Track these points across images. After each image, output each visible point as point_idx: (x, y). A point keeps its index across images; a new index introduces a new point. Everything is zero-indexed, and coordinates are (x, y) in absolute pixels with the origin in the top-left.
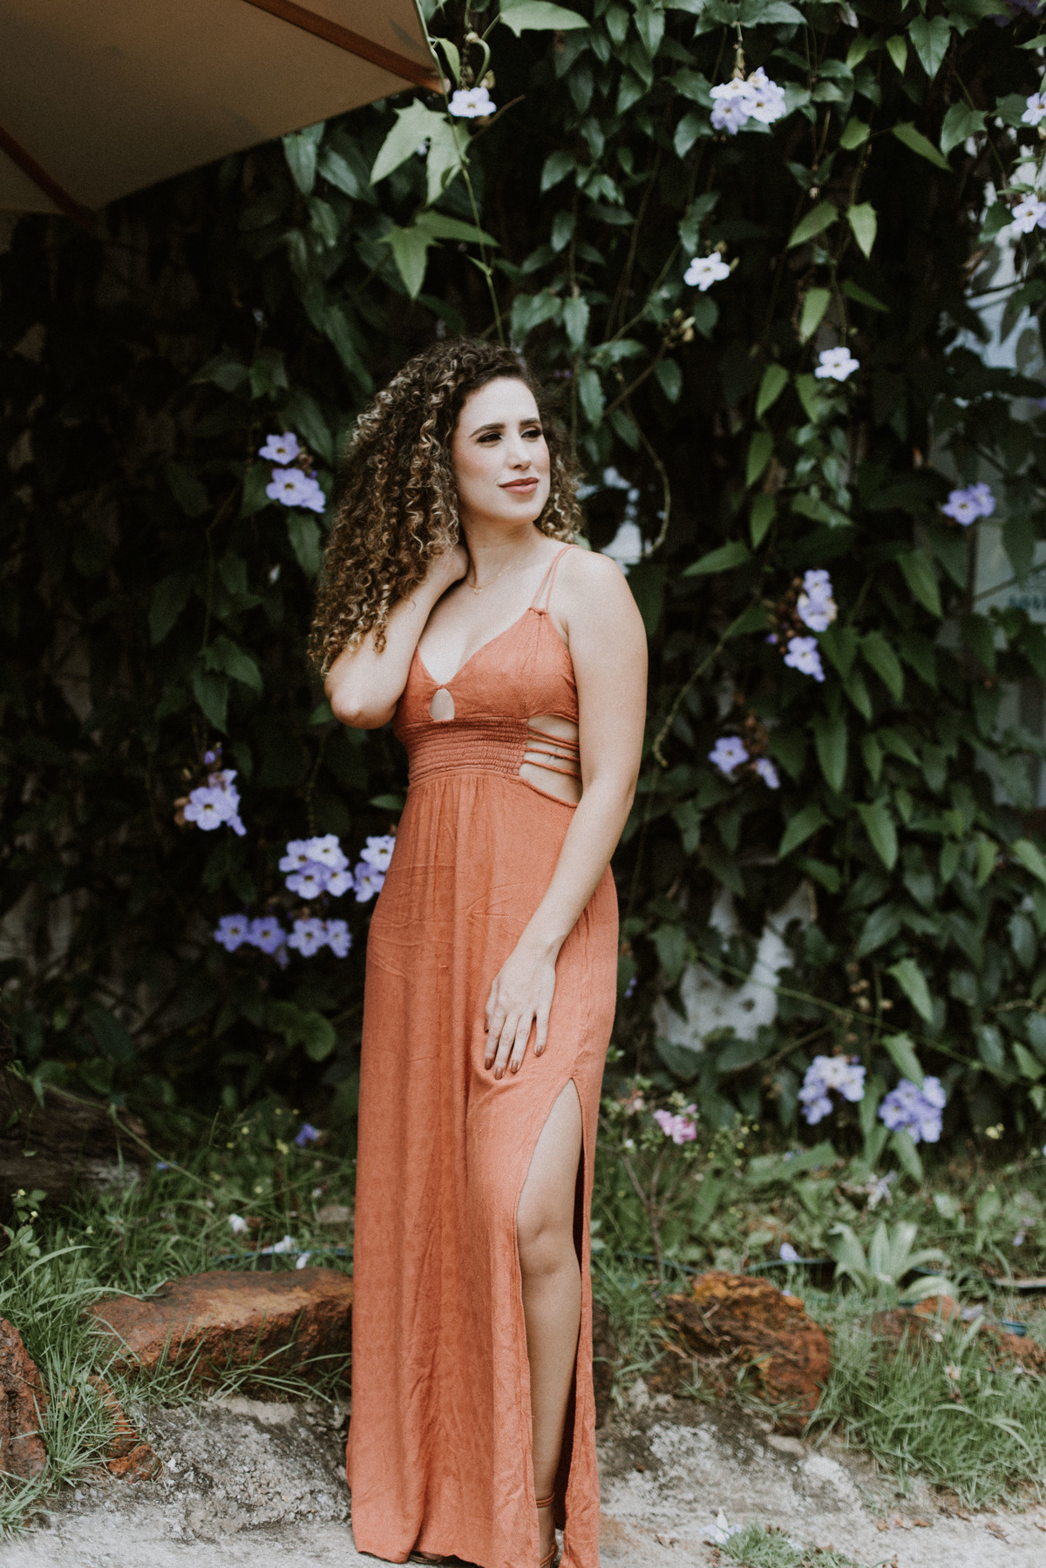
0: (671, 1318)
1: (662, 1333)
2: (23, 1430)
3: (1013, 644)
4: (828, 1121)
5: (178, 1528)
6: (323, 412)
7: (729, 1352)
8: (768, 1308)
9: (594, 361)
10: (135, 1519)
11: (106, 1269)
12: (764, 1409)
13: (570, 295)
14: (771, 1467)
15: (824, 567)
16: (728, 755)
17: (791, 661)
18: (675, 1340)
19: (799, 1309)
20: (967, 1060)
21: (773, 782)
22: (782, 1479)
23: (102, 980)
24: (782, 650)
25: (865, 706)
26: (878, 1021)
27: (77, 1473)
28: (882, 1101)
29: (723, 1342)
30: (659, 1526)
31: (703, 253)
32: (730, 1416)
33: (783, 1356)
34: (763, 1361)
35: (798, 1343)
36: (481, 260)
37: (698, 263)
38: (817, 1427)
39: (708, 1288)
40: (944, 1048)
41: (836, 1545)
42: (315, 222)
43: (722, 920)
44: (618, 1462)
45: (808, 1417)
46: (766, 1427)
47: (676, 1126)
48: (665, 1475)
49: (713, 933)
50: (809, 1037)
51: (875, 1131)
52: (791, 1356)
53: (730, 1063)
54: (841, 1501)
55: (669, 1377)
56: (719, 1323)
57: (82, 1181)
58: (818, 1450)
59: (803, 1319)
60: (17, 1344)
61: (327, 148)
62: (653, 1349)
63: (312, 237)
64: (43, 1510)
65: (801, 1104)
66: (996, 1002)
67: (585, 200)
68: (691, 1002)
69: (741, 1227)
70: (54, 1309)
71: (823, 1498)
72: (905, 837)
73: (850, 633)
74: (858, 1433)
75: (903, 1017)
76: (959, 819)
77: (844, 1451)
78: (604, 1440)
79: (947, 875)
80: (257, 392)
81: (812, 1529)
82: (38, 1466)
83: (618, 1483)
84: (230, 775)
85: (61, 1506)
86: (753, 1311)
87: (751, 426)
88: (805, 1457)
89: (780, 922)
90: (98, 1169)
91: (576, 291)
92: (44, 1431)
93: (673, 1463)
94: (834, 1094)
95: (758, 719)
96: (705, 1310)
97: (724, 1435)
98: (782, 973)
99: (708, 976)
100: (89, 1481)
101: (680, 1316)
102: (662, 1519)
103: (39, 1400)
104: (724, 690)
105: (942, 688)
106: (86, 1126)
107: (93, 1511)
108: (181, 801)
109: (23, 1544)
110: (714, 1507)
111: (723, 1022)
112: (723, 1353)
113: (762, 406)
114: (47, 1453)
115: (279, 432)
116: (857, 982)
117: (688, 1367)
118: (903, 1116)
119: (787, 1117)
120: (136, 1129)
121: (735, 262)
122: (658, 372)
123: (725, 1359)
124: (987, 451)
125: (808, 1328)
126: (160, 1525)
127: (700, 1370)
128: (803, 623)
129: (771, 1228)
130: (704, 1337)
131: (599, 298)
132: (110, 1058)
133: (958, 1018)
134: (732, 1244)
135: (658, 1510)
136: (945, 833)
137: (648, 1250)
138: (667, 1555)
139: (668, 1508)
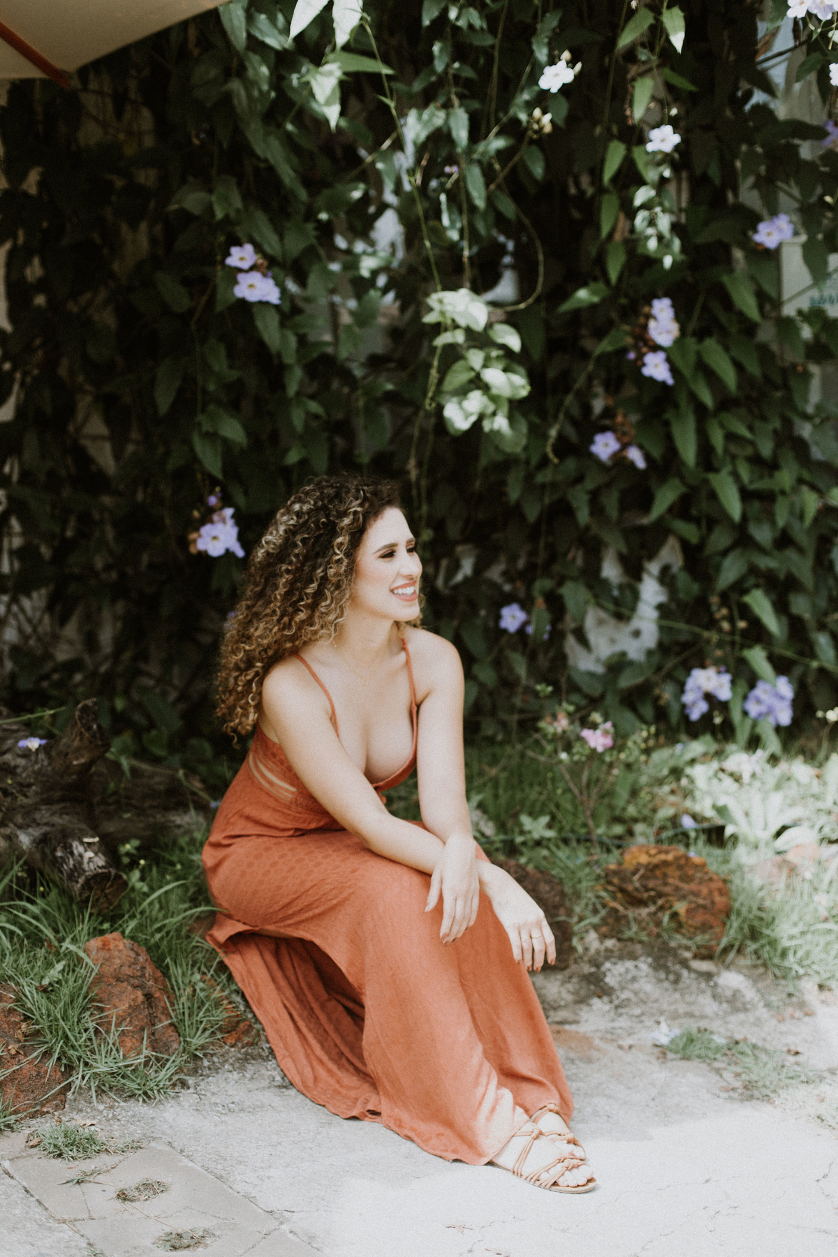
0: (610, 883)
1: (603, 894)
2: (160, 1021)
3: (816, 336)
4: (707, 717)
5: (278, 1078)
6: (271, 220)
7: (655, 903)
8: (680, 867)
9: (475, 156)
10: (248, 1075)
11: (194, 893)
12: (685, 942)
13: (452, 106)
14: (694, 984)
15: (666, 295)
16: (605, 446)
17: (647, 371)
18: (614, 898)
19: (704, 865)
20: (807, 660)
21: (641, 463)
22: (703, 992)
23: (142, 666)
24: (639, 363)
25: (707, 398)
26: (737, 638)
27: (203, 1047)
28: (745, 698)
29: (650, 896)
30: (619, 1036)
31: (552, 61)
32: (660, 949)
33: (695, 902)
34: (681, 907)
35: (705, 891)
36: (385, 96)
37: (548, 71)
38: (726, 951)
39: (635, 858)
40: (789, 654)
41: (749, 1036)
42: (250, 72)
43: (611, 571)
44: (583, 993)
45: (718, 945)
46: (688, 955)
47: (597, 739)
48: (618, 997)
49: (605, 583)
50: (686, 654)
51: (743, 721)
52: (701, 901)
53: (626, 681)
54: (748, 1002)
55: (613, 925)
56: (644, 882)
57: (164, 828)
58: (728, 968)
59: (706, 873)
60: (147, 960)
61: (253, 9)
62: (599, 907)
63: (249, 84)
64: (182, 1076)
65: (684, 706)
66: (826, 614)
67: (456, 29)
68: (592, 637)
69: (650, 806)
70: (165, 930)
71: (735, 1003)
72: (746, 495)
73: (691, 342)
74: (756, 952)
75: (757, 633)
76: (785, 478)
77: (747, 967)
78: (570, 977)
79: (781, 522)
80: (219, 214)
81: (730, 1026)
82: (175, 1045)
83: (585, 1008)
84: (229, 512)
85: (195, 1072)
86: (670, 871)
87: (601, 190)
88: (718, 974)
89: (654, 567)
90: (174, 818)
91: (456, 101)
92: (175, 1020)
93: (623, 989)
94: (709, 697)
95: (625, 416)
96: (634, 873)
97: (659, 965)
98: (660, 607)
99: (603, 615)
100: (211, 1052)
101: (616, 880)
102: (620, 1031)
103: (168, 998)
104: (596, 395)
105: (765, 376)
106: (162, 787)
107: (217, 1073)
108: (193, 536)
109: (173, 1102)
110: (656, 1018)
111: (618, 648)
112: (650, 903)
113: (608, 174)
114: (179, 1035)
115: (239, 243)
116: (719, 610)
117: (625, 917)
118: (763, 709)
119: (674, 718)
120: (197, 785)
121: (579, 66)
122: (525, 157)
123: (652, 909)
124: (786, 187)
125: (711, 880)
126: (266, 1077)
127: (635, 919)
128: (653, 341)
129: (673, 805)
130: (635, 894)
131: (476, 105)
132: (163, 728)
133: (797, 628)
134: (645, 819)
135: (616, 1024)
136: (777, 489)
137: (583, 831)
138: (628, 1057)
139: (623, 1022)
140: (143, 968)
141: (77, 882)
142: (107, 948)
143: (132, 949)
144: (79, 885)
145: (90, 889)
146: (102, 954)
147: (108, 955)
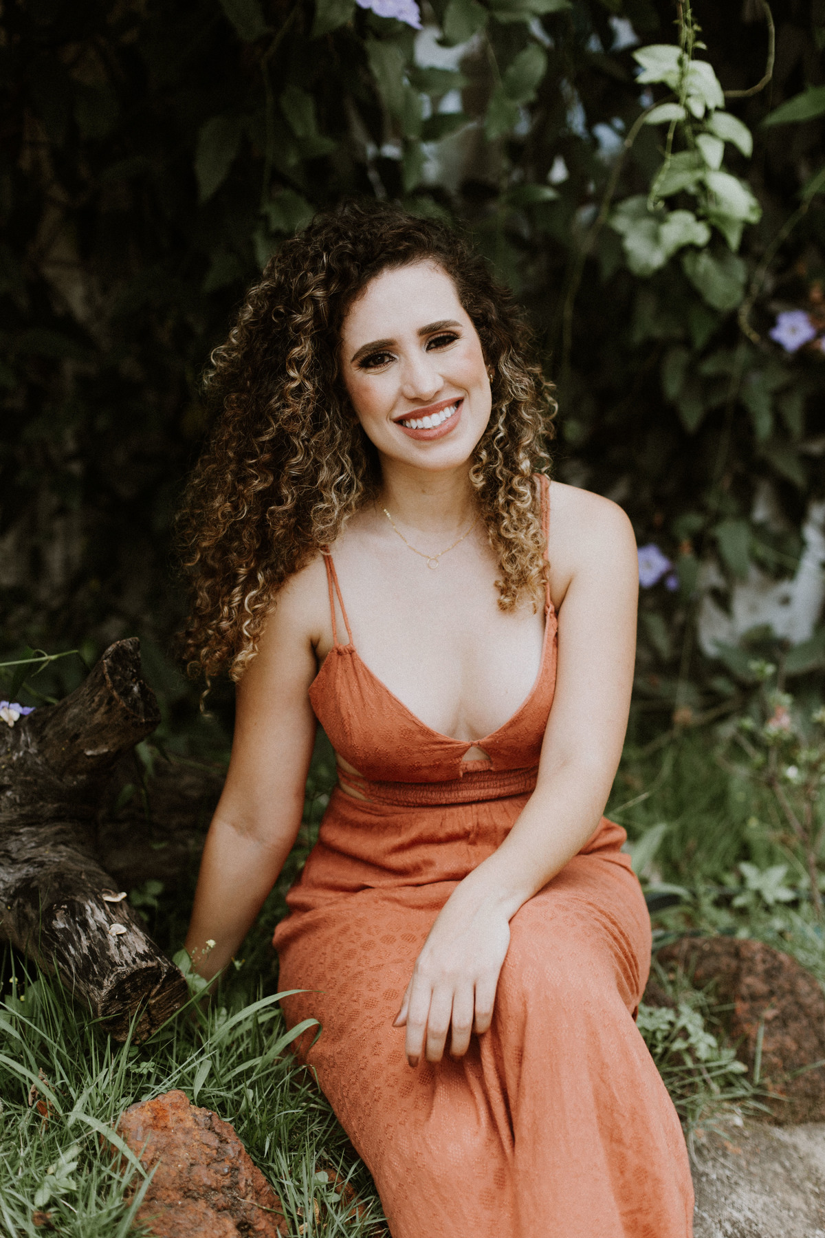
16: (792, 330)
89: (817, 512)
98: (823, 566)
111: (759, 619)
140: (234, 1169)
141: (101, 987)
142: (162, 1124)
143: (211, 1129)
144: (104, 992)
145: (124, 998)
146: (152, 1137)
147: (164, 1141)
